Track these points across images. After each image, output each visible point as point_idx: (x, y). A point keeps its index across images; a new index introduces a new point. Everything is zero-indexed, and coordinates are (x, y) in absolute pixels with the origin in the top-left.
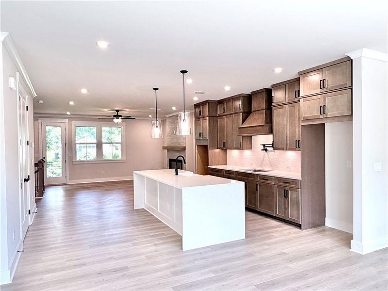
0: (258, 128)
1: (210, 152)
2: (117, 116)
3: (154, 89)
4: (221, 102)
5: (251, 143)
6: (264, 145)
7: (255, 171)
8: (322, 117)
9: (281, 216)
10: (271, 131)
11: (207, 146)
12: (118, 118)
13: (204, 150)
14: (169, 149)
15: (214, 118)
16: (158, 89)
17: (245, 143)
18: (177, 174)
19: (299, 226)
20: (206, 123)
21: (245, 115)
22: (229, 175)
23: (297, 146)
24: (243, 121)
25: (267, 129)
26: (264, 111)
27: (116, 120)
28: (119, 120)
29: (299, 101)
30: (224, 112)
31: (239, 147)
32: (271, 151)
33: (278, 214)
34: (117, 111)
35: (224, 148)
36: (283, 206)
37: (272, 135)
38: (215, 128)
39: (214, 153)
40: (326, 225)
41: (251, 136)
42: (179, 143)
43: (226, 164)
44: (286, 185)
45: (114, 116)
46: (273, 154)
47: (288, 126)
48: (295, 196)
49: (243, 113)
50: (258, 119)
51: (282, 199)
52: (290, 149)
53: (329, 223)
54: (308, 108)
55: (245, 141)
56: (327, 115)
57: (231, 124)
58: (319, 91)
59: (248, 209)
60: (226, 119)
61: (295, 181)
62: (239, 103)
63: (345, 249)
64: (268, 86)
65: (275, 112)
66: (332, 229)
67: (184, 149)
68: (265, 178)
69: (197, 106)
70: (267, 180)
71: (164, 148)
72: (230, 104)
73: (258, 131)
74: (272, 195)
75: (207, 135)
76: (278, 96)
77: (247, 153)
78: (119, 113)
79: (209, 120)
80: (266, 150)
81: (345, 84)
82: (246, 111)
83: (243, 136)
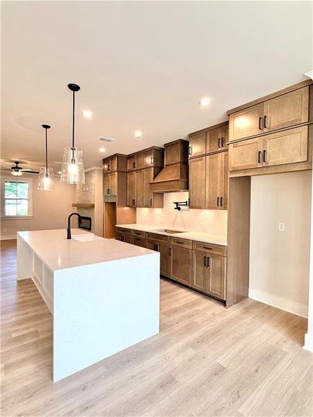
0: (172, 183)
1: (119, 210)
2: (17, 169)
4: (130, 157)
5: (162, 201)
6: (177, 203)
7: (166, 231)
8: (260, 165)
9: (199, 287)
10: (187, 188)
11: (115, 203)
12: (18, 171)
13: (112, 206)
14: (79, 206)
15: (123, 173)
16: (49, 127)
17: (156, 200)
18: (69, 237)
19: (224, 303)
20: (114, 180)
21: (156, 169)
23: (219, 204)
24: (155, 177)
25: (181, 184)
26: (179, 165)
27: (15, 173)
28: (19, 173)
29: (227, 150)
30: (134, 167)
31: (150, 205)
32: (186, 210)
33: (195, 285)
34: (17, 163)
35: (134, 206)
36: (202, 276)
37: (187, 193)
38: (124, 186)
39: (122, 211)
40: (250, 296)
41: (162, 194)
42: (88, 201)
43: (136, 223)
44: (206, 252)
45: (13, 168)
46: (186, 213)
47: (207, 181)
48: (218, 265)
49: (155, 167)
50: (171, 174)
51: (202, 268)
52: (209, 208)
53: (254, 294)
54: (238, 157)
55: (156, 198)
56: (269, 163)
57: (140, 182)
58: (257, 132)
60: (135, 174)
61: (219, 248)
63: (298, 347)
64: (184, 136)
65: (192, 165)
67: (93, 206)
68: (180, 241)
69: (106, 161)
70: (182, 244)
71: (74, 205)
72: (140, 160)
73: (171, 187)
74: (190, 262)
75: (115, 191)
77: (158, 211)
79: (118, 175)
80: (179, 209)
82: (158, 166)
83: (154, 193)
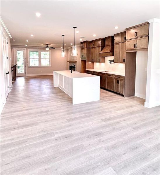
0: (108, 53)
1: (87, 63)
2: (47, 47)
3: (62, 35)
4: (92, 42)
5: (105, 60)
6: (110, 61)
7: (106, 72)
8: (135, 49)
9: (116, 91)
10: (113, 55)
11: (85, 61)
13: (84, 62)
14: (70, 62)
15: (89, 49)
16: (64, 35)
17: (102, 60)
18: (72, 72)
19: (123, 96)
20: (85, 51)
22: (95, 73)
23: (124, 61)
24: (101, 51)
25: (111, 54)
26: (110, 46)
27: (47, 49)
28: (48, 49)
29: (125, 42)
30: (93, 46)
31: (99, 62)
32: (113, 64)
33: (114, 90)
34: (47, 45)
35: (93, 62)
36: (117, 87)
37: (113, 57)
38: (89, 53)
39: (89, 64)
40: (135, 95)
41: (105, 57)
42: (74, 60)
43: (94, 69)
44: (118, 78)
45: (46, 47)
46: (114, 65)
47: (120, 53)
48: (122, 83)
49: (101, 46)
50: (107, 50)
51: (116, 84)
52: (121, 63)
53: (136, 94)
54: (129, 45)
56: (137, 48)
57: (96, 51)
58: (134, 37)
59: (101, 88)
60: (94, 49)
61: (122, 77)
62: (100, 42)
63: (142, 106)
64: (112, 35)
65: (115, 46)
66: (137, 97)
67: (76, 62)
68: (110, 75)
69: (82, 43)
70: (110, 76)
71: (67, 61)
72: (96, 42)
73: (107, 54)
74: (112, 82)
75: (85, 56)
76: (117, 39)
77: (102, 64)
78: (48, 46)
79: (87, 49)
80: (111, 63)
81: (145, 34)
82: (103, 46)
83: (101, 57)
